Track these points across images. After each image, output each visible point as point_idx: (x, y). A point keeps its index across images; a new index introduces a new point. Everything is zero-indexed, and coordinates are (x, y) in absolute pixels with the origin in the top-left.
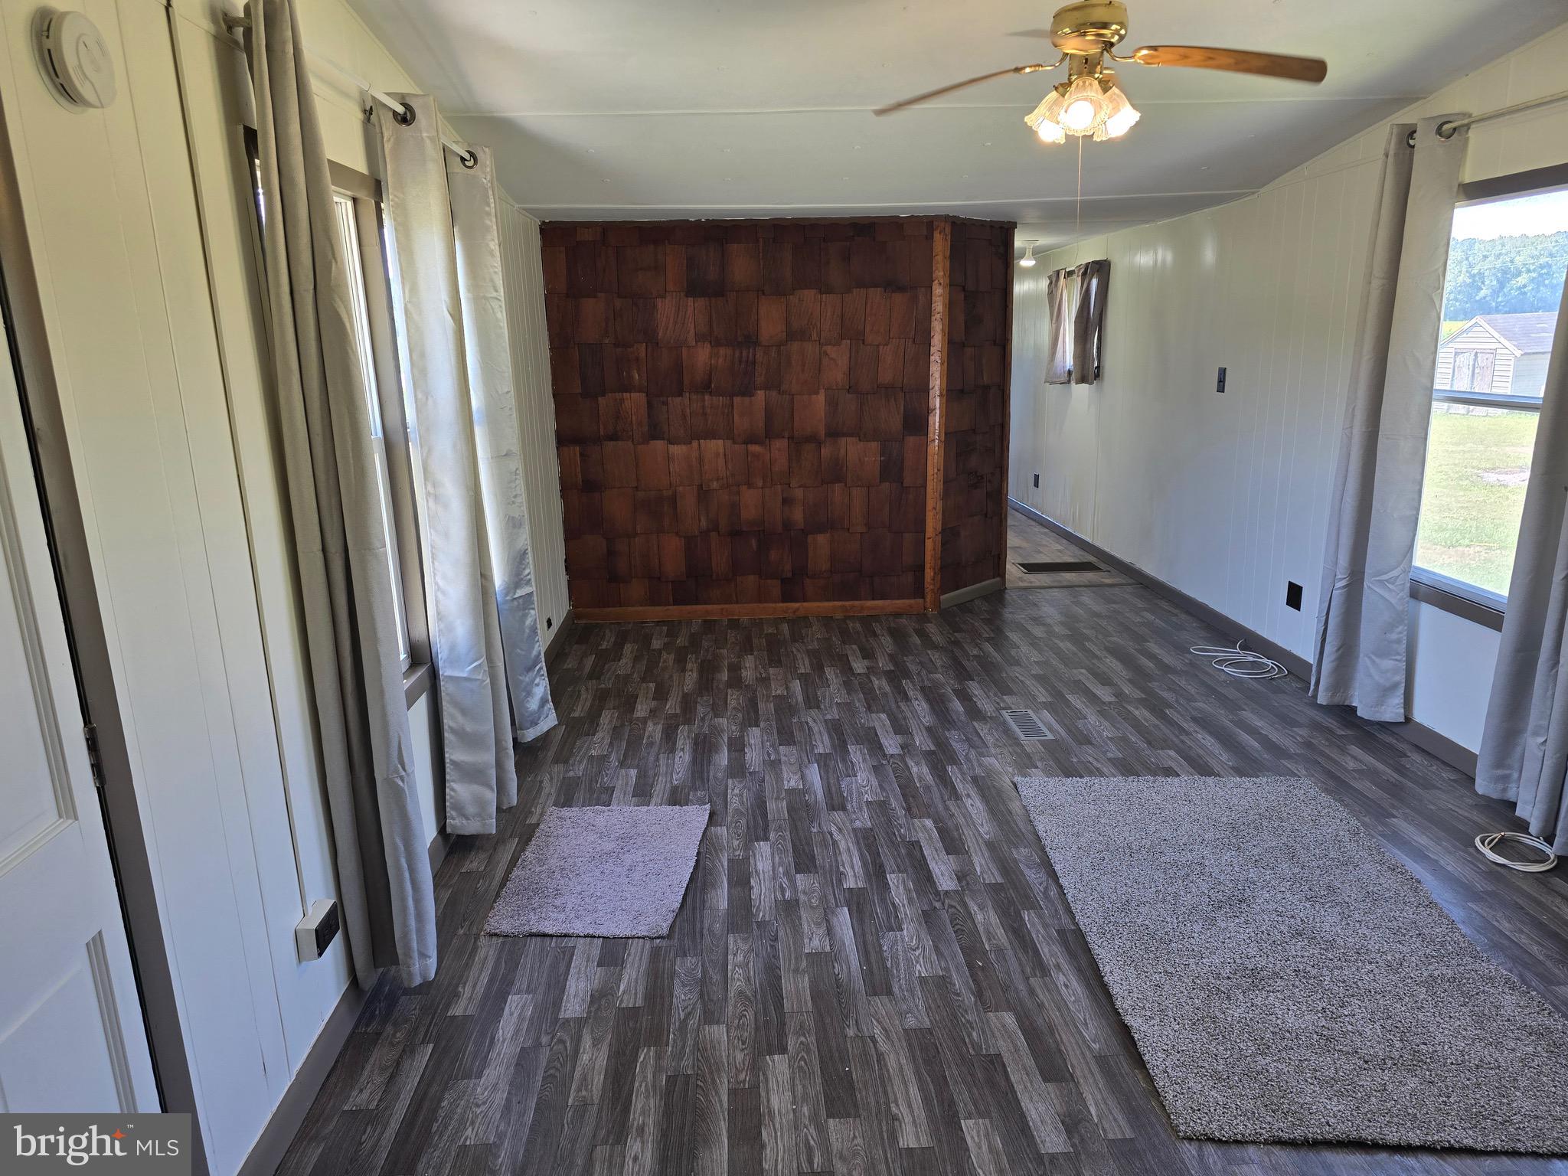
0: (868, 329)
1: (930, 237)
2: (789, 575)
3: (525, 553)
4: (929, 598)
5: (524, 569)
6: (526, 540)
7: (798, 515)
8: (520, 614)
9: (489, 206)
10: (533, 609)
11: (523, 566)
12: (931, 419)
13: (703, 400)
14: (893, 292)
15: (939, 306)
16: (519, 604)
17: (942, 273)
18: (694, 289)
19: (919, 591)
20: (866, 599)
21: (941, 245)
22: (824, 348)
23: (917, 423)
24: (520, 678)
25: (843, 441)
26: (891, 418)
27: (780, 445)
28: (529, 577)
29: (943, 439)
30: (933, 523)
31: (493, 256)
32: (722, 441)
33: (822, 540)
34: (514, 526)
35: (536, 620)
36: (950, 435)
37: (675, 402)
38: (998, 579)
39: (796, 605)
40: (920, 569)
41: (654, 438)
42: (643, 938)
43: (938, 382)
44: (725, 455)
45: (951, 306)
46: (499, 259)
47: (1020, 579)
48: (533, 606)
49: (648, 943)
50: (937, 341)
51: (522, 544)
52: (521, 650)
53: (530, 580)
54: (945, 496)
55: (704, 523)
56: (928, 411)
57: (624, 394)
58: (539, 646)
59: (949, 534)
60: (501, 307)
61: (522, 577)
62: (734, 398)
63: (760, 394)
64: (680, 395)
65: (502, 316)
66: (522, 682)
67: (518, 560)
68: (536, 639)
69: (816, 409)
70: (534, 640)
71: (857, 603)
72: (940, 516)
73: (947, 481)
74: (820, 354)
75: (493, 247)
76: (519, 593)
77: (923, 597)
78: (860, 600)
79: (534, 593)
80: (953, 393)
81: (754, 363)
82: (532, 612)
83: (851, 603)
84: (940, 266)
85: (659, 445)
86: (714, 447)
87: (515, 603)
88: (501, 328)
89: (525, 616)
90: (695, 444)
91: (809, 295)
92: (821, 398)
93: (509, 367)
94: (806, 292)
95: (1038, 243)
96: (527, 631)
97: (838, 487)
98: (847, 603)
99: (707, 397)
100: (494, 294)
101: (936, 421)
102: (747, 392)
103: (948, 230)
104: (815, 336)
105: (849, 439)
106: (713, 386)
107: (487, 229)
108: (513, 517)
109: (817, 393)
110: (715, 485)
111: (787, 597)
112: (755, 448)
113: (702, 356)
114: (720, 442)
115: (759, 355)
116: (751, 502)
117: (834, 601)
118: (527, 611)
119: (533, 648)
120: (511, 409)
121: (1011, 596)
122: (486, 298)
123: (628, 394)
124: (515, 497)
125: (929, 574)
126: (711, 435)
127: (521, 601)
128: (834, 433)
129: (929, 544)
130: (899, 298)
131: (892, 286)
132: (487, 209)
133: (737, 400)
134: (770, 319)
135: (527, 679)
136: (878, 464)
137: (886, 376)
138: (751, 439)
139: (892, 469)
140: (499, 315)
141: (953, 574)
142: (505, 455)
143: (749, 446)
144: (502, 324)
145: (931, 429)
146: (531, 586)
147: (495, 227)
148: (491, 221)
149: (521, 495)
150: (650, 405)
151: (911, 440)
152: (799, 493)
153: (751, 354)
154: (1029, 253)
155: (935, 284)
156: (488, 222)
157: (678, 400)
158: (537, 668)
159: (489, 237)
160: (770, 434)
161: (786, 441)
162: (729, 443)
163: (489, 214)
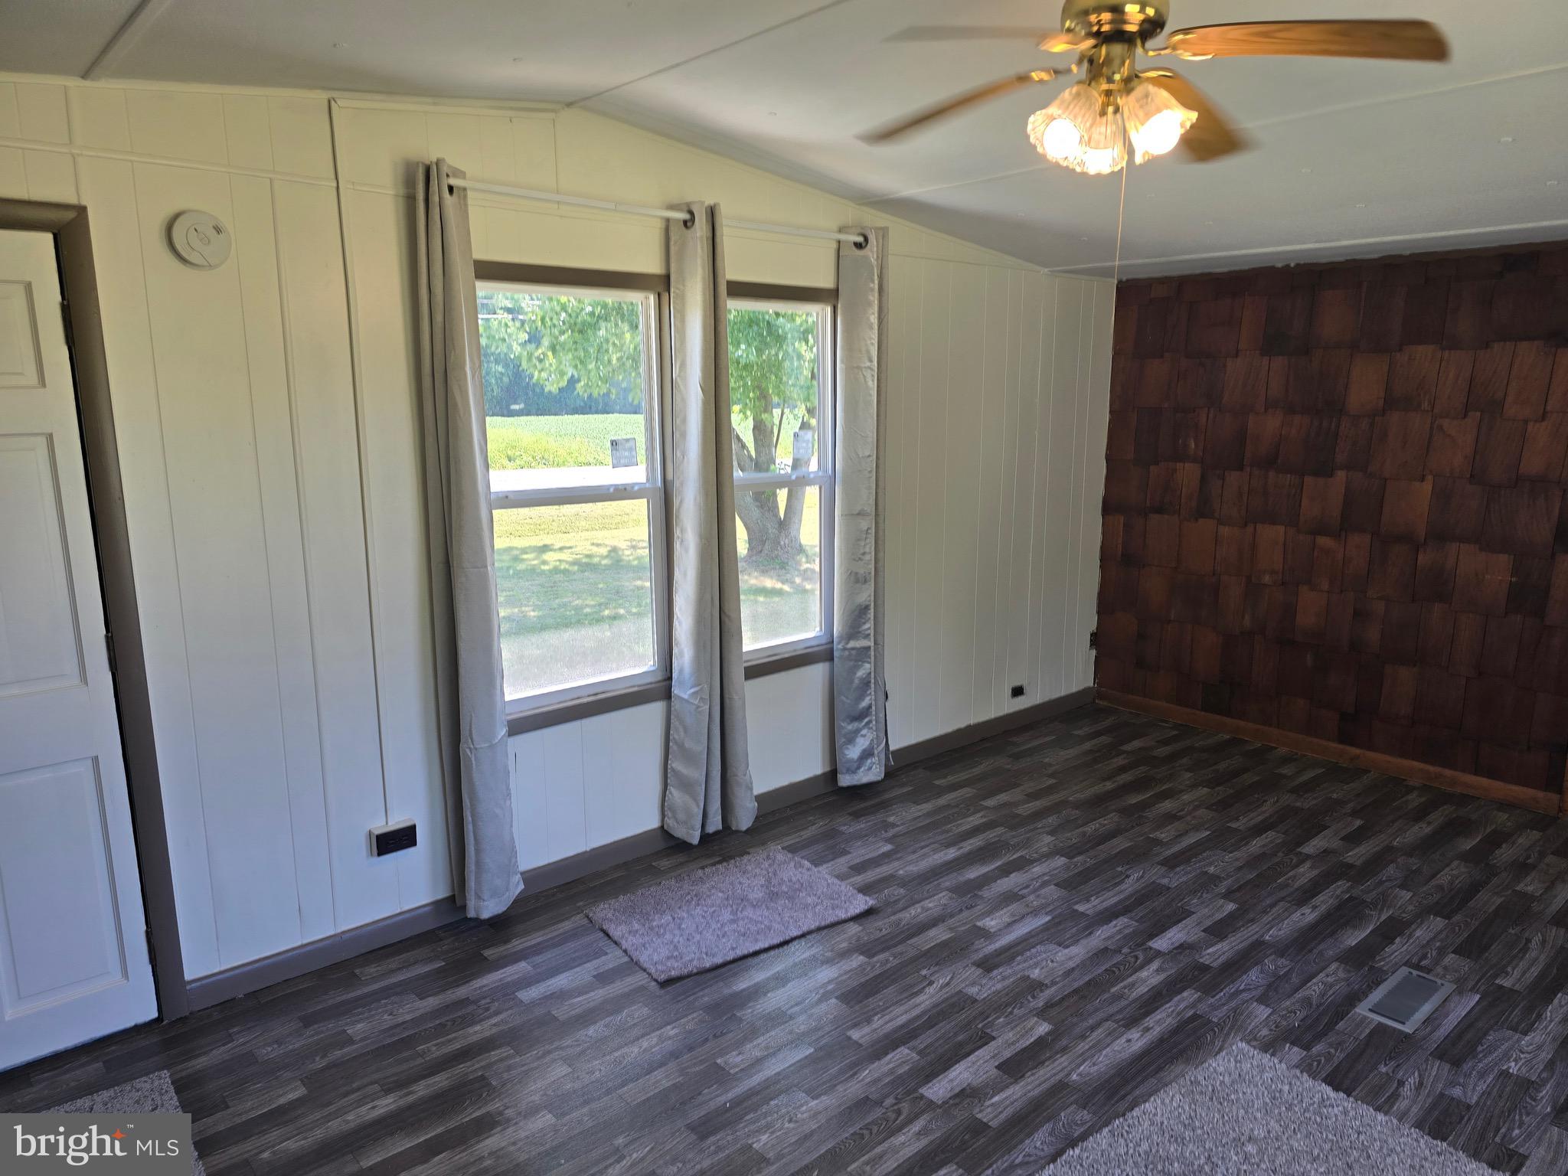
0: (1510, 399)
2: (1352, 710)
3: (867, 607)
5: (864, 623)
6: (870, 596)
7: (1374, 636)
8: (852, 663)
9: (873, 282)
10: (870, 663)
11: (863, 621)
13: (1267, 477)
14: (1558, 346)
16: (850, 655)
18: (1272, 346)
19: (1554, 782)
20: (1463, 771)
22: (1439, 421)
24: (842, 724)
25: (1454, 547)
26: (1537, 524)
28: (869, 631)
31: (871, 328)
32: (1283, 528)
33: (1405, 675)
34: (857, 581)
35: (870, 673)
37: (1233, 478)
39: (1357, 751)
41: (1203, 516)
44: (1285, 545)
46: (877, 332)
48: (869, 660)
51: (864, 599)
52: (847, 698)
53: (869, 635)
55: (1247, 622)
57: (1178, 464)
58: (871, 699)
60: (873, 376)
61: (860, 630)
62: (1306, 477)
63: (1341, 475)
64: (1240, 469)
65: (874, 384)
66: (843, 728)
67: (856, 613)
68: (868, 692)
69: (1415, 502)
70: (866, 692)
71: (1448, 772)
74: (1431, 428)
75: (872, 320)
76: (852, 644)
77: (1561, 792)
78: (1456, 770)
79: (872, 648)
81: (1336, 435)
82: (867, 666)
83: (1438, 769)
85: (1207, 524)
86: (1273, 533)
87: (847, 653)
88: (871, 395)
89: (857, 668)
90: (1250, 528)
91: (1423, 353)
92: (1427, 487)
93: (873, 433)
94: (1421, 348)
96: (857, 681)
97: (1439, 609)
98: (1431, 768)
99: (1271, 474)
100: (868, 364)
102: (1325, 470)
104: (1425, 405)
105: (1464, 546)
106: (1279, 461)
107: (870, 304)
108: (856, 573)
109: (1423, 479)
110: (1267, 579)
111: (1345, 738)
112: (1324, 541)
113: (1269, 426)
114: (1281, 529)
115: (1344, 425)
116: (1310, 609)
117: (1413, 759)
118: (860, 663)
119: (863, 700)
120: (870, 472)
122: (858, 367)
123: (1182, 464)
124: (864, 554)
126: (1272, 519)
127: (854, 652)
128: (1441, 535)
131: (1557, 337)
132: (872, 285)
133: (1309, 480)
134: (1364, 384)
135: (850, 727)
136: (1505, 586)
137: (1535, 465)
138: (1319, 531)
139: (1527, 596)
140: (870, 383)
142: (859, 514)
143: (1318, 538)
144: (871, 392)
146: (870, 640)
147: (876, 302)
148: (874, 296)
149: (870, 553)
150: (1203, 479)
152: (1378, 607)
153: (1333, 424)
156: (871, 298)
157: (1237, 474)
158: (866, 720)
159: (871, 311)
160: (1347, 525)
161: (1368, 536)
162: (1291, 531)
163: (872, 290)
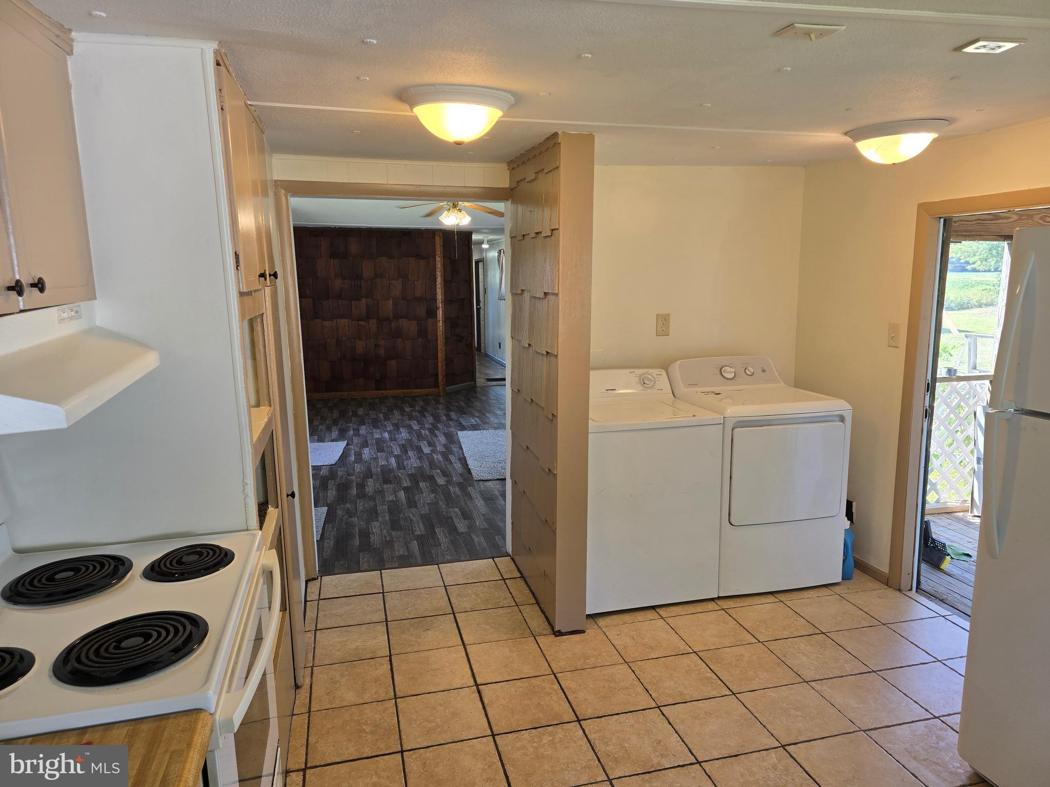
0: (410, 274)
1: (434, 238)
2: (379, 378)
4: (440, 388)
7: (382, 352)
12: (438, 312)
13: (338, 302)
14: (420, 259)
15: (439, 266)
17: (439, 252)
18: (333, 255)
19: (436, 385)
21: (438, 241)
22: (391, 281)
23: (432, 313)
25: (400, 320)
26: (421, 311)
27: (373, 323)
29: (443, 320)
30: (441, 355)
32: (347, 320)
33: (393, 363)
36: (446, 319)
38: (473, 382)
39: (382, 392)
40: (437, 375)
41: (317, 318)
42: (327, 465)
43: (440, 297)
44: (348, 325)
45: (444, 266)
47: (484, 383)
49: (328, 467)
50: (439, 280)
54: (446, 343)
55: (339, 355)
56: (437, 308)
59: (449, 361)
62: (352, 302)
63: (364, 300)
64: (328, 300)
69: (388, 307)
71: (410, 390)
72: (444, 353)
73: (446, 338)
74: (389, 284)
77: (438, 387)
80: (447, 301)
81: (361, 287)
84: (439, 249)
85: (318, 320)
86: (344, 322)
90: (335, 320)
91: (384, 259)
92: (391, 302)
94: (382, 258)
95: (489, 238)
97: (399, 340)
98: (405, 391)
99: (340, 301)
101: (440, 313)
102: (358, 299)
103: (441, 235)
104: (387, 276)
105: (404, 319)
106: (343, 296)
109: (389, 300)
110: (344, 339)
111: (377, 389)
112: (362, 323)
113: (338, 283)
115: (363, 283)
116: (360, 347)
121: (479, 390)
123: (304, 299)
125: (440, 377)
126: (343, 317)
128: (397, 317)
129: (440, 364)
130: (422, 263)
131: (419, 256)
133: (353, 302)
134: (367, 269)
136: (416, 330)
137: (418, 293)
138: (359, 319)
139: (423, 332)
141: (451, 378)
143: (359, 322)
145: (438, 316)
150: (314, 304)
151: (430, 320)
152: (382, 343)
153: (359, 283)
154: (485, 242)
155: (437, 257)
157: (327, 302)
160: (368, 317)
161: (376, 320)
162: (350, 320)
